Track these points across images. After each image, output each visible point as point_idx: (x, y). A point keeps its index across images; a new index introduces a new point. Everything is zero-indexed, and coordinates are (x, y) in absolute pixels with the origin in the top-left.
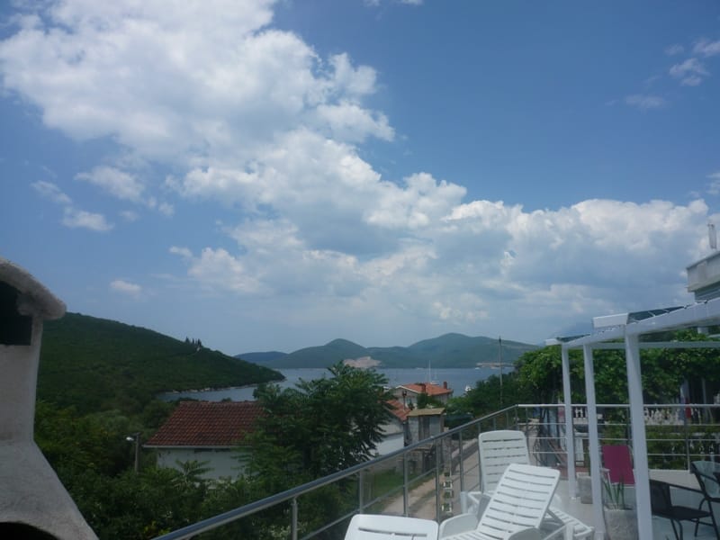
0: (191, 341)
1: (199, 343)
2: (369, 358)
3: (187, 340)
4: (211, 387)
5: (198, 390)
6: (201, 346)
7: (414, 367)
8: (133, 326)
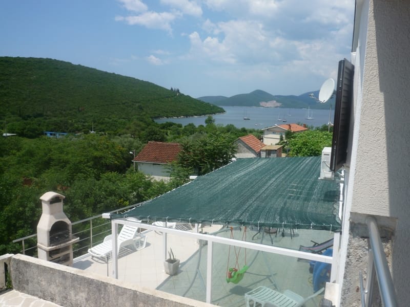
0: (174, 89)
1: (178, 91)
2: (275, 101)
3: (172, 89)
4: (184, 116)
5: (178, 117)
6: (179, 92)
7: (301, 108)
8: (142, 81)
